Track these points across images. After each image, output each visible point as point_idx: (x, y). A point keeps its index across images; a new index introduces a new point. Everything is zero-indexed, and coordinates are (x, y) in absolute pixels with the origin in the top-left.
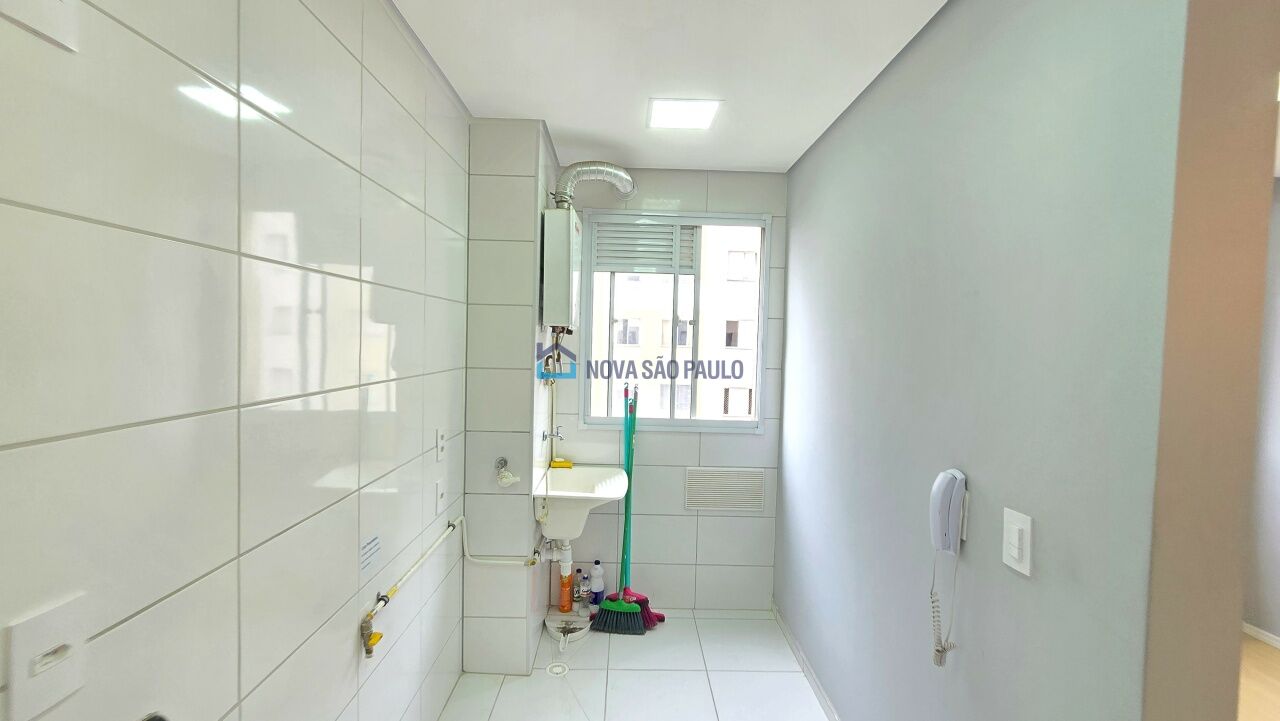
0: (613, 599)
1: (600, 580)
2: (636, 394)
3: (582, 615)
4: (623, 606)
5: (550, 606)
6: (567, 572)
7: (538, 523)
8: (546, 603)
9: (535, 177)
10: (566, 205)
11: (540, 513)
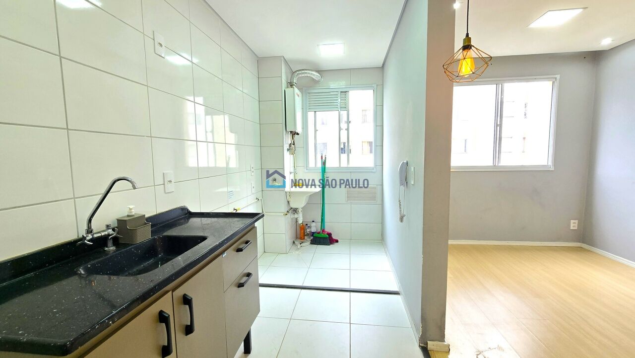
0: (319, 233)
1: (315, 228)
2: (325, 158)
3: (308, 240)
4: (322, 235)
5: (297, 238)
6: (300, 222)
7: (288, 202)
8: (295, 236)
9: (281, 77)
10: (294, 86)
11: (288, 197)
